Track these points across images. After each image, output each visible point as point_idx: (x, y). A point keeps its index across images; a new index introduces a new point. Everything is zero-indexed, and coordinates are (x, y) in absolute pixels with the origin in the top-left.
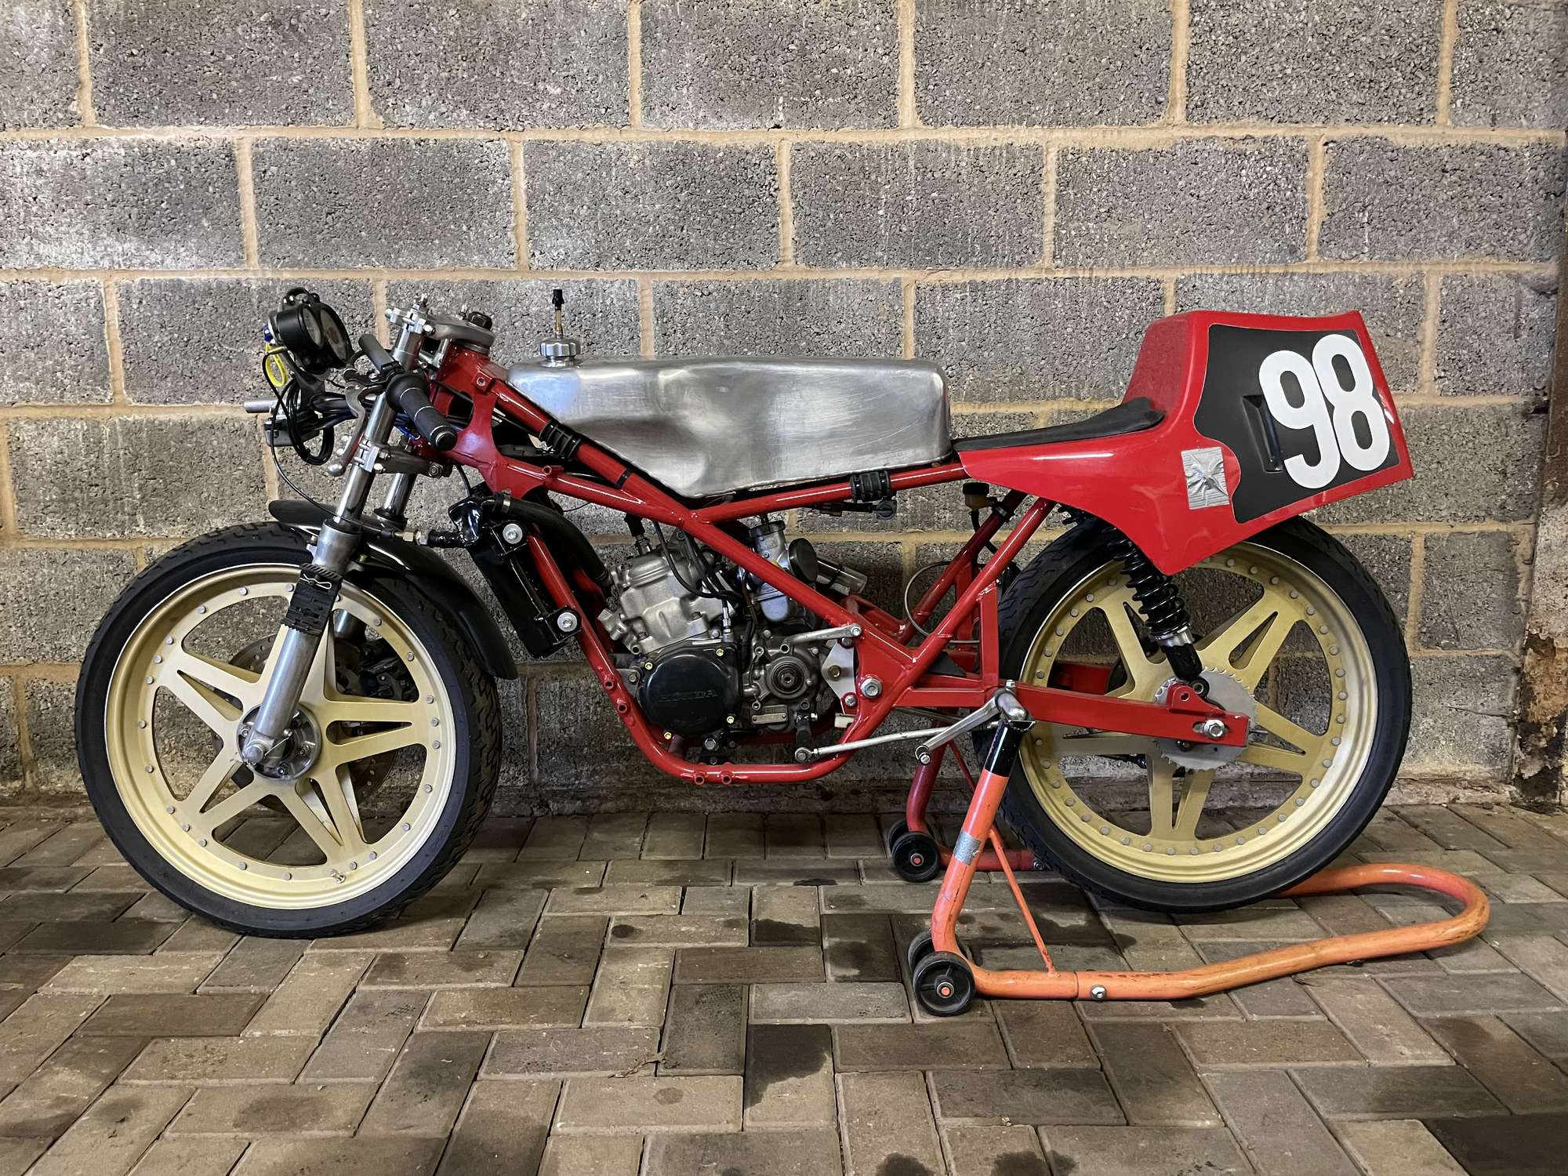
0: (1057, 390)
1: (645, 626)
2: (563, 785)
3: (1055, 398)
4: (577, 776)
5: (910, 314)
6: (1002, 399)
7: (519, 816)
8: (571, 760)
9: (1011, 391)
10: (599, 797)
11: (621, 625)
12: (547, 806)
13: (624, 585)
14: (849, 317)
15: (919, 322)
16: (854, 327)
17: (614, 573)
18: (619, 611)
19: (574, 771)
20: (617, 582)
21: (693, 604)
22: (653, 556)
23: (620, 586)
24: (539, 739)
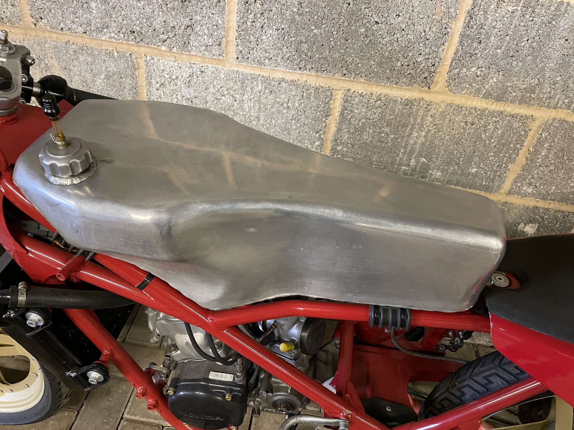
0: (560, 102)
3: (555, 107)
5: (462, 18)
6: (513, 102)
9: (523, 96)
14: (407, 12)
15: (467, 26)
16: (410, 22)
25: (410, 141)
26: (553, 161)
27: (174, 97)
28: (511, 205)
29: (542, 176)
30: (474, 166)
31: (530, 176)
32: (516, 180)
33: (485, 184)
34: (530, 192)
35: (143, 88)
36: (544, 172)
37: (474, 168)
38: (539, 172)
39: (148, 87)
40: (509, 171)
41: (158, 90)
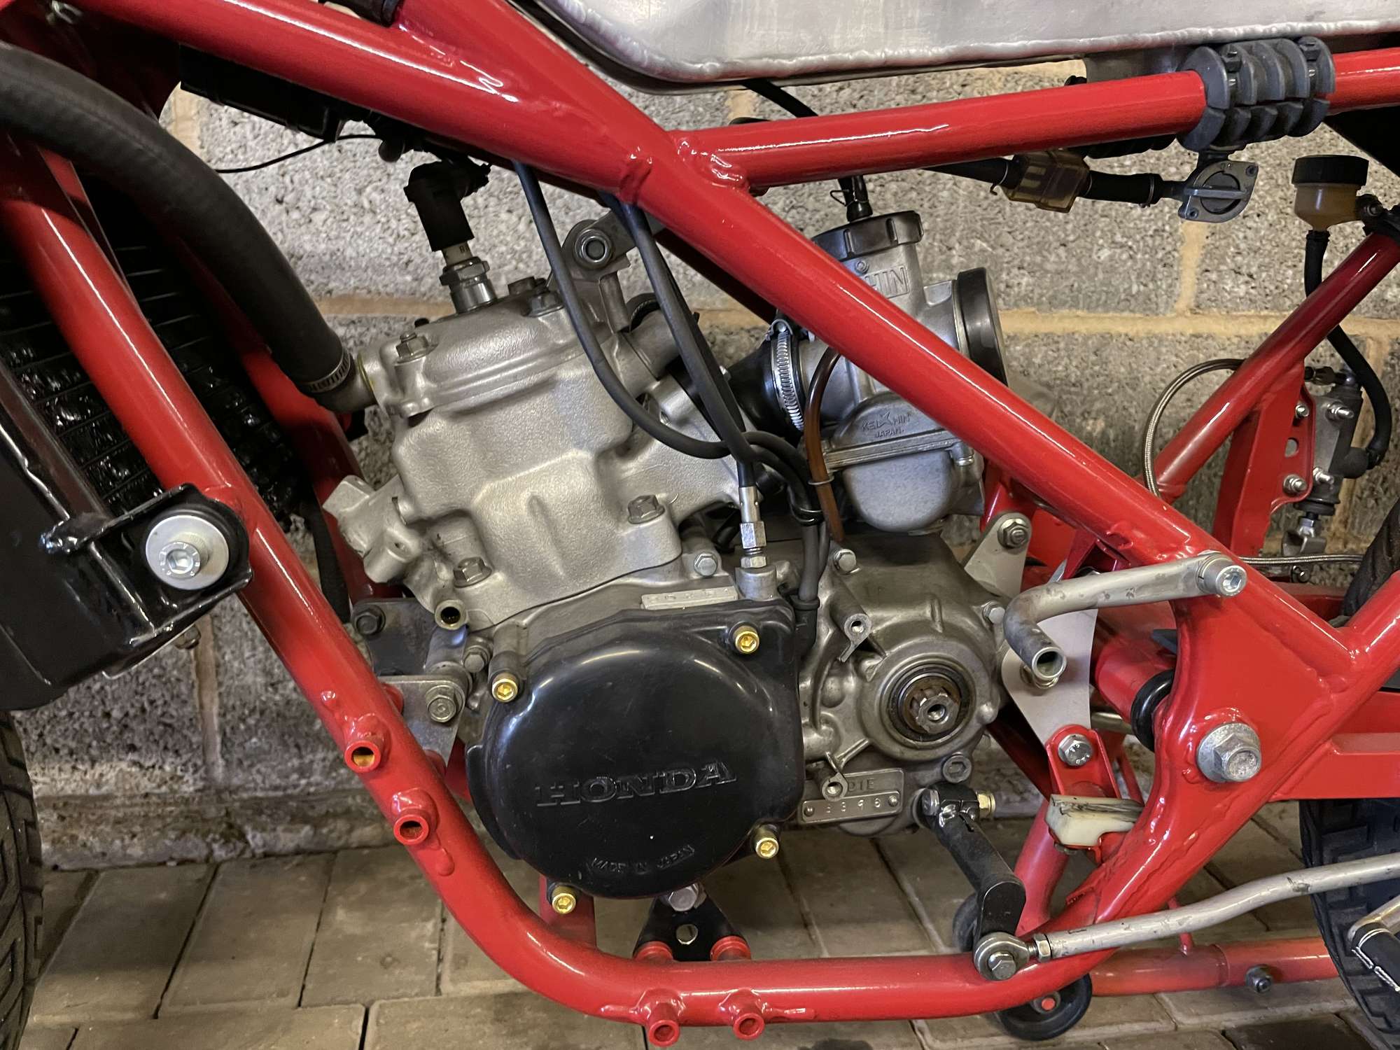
1: (481, 536)
2: (276, 788)
4: (303, 772)
7: (182, 862)
8: (291, 741)
10: (347, 812)
11: (398, 532)
12: (242, 836)
13: (411, 408)
17: (372, 368)
18: (391, 487)
19: (296, 762)
20: (384, 395)
21: (631, 468)
22: (506, 315)
23: (394, 410)
24: (222, 706)
25: (940, 194)
26: (1269, 199)
27: (286, 142)
28: (1210, 341)
29: (1258, 244)
30: (1101, 241)
31: (1232, 249)
32: (1204, 267)
33: (1139, 292)
34: (1242, 294)
35: (190, 123)
36: (1257, 230)
37: (1102, 247)
38: (1250, 234)
39: (205, 119)
40: (1182, 242)
41: (236, 124)
